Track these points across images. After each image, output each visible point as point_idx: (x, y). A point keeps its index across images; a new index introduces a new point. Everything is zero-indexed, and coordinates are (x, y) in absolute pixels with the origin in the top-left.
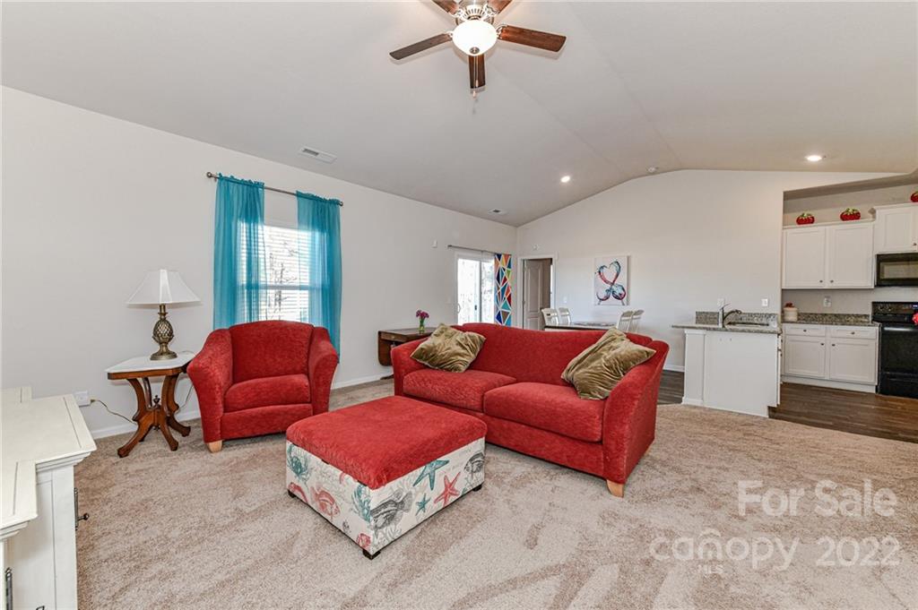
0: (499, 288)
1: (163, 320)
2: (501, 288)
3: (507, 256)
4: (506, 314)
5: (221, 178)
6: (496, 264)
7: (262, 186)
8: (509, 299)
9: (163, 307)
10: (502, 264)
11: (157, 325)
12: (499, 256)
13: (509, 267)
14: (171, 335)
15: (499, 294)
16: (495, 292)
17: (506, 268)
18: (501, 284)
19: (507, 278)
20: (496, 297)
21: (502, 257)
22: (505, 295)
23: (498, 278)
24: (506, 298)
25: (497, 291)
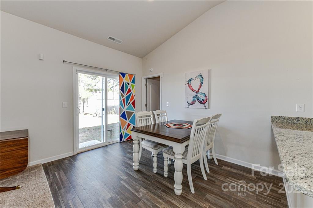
0: (123, 96)
2: (125, 96)
3: (130, 76)
4: (130, 114)
6: (121, 80)
8: (133, 103)
10: (126, 80)
12: (123, 75)
13: (133, 82)
15: (124, 100)
16: (120, 99)
17: (130, 83)
18: (125, 93)
19: (131, 89)
20: (121, 102)
21: (127, 76)
22: (129, 101)
23: (122, 89)
24: (131, 103)
25: (122, 99)
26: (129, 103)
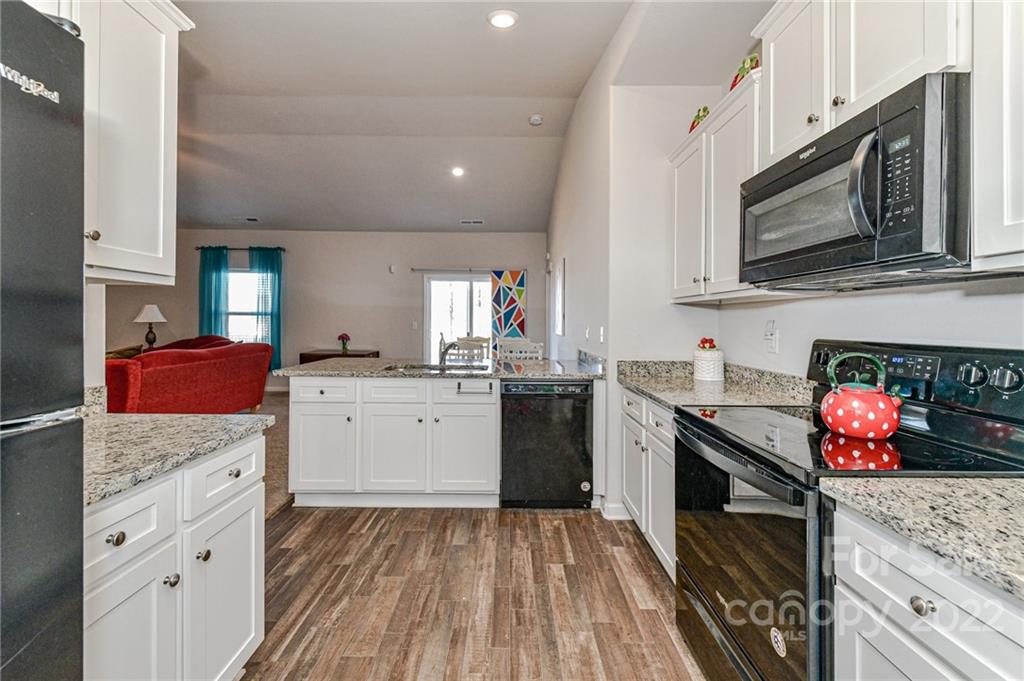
0: (498, 312)
1: (151, 331)
2: (503, 311)
3: (514, 274)
5: (203, 248)
6: (495, 283)
7: (225, 248)
8: (521, 326)
9: (150, 324)
10: (506, 281)
11: (147, 335)
12: (499, 274)
13: (521, 284)
14: (155, 337)
15: (499, 319)
16: (493, 317)
17: (514, 287)
18: (503, 307)
19: (516, 299)
20: (494, 322)
21: (506, 275)
22: (511, 321)
23: (497, 300)
24: (515, 325)
25: (496, 317)
26: (512, 325)
